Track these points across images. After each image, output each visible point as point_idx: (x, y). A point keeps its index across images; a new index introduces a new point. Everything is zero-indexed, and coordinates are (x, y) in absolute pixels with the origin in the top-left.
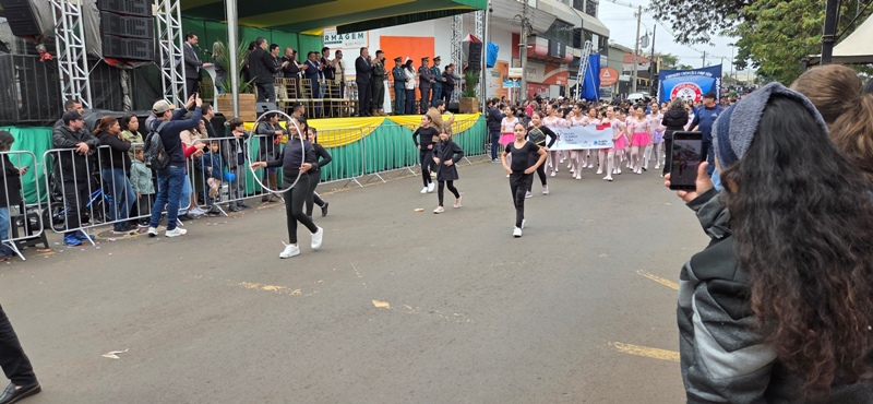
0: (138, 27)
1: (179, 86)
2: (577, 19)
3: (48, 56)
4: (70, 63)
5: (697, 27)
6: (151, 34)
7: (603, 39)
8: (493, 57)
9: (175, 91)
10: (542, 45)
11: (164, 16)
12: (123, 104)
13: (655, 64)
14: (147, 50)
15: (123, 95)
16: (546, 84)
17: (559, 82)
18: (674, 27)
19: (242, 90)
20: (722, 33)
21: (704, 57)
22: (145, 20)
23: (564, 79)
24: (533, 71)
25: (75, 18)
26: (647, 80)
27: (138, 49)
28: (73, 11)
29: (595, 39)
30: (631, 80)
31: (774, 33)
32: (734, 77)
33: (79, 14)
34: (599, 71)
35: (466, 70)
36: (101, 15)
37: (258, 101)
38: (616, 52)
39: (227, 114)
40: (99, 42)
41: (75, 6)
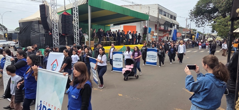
0: (69, 27)
1: (78, 39)
2: (172, 21)
3: (51, 34)
4: (55, 35)
5: (202, 23)
6: (72, 28)
7: (178, 26)
8: (150, 31)
9: (77, 40)
10: (162, 27)
11: (75, 24)
12: (66, 44)
13: (191, 31)
14: (71, 32)
15: (66, 42)
16: (163, 36)
17: (167, 36)
18: (196, 23)
19: (91, 40)
20: (207, 25)
21: (203, 30)
22: (71, 25)
23: (168, 35)
24: (160, 33)
25: (57, 25)
26: (189, 35)
27: (69, 32)
28: (56, 24)
29: (176, 26)
30: (185, 35)
31: (221, 26)
32: (211, 34)
33: (58, 25)
34: (176, 34)
35: (143, 34)
36: (62, 25)
37: (95, 42)
38: (181, 29)
39: (88, 46)
40: (61, 30)
41: (57, 22)
